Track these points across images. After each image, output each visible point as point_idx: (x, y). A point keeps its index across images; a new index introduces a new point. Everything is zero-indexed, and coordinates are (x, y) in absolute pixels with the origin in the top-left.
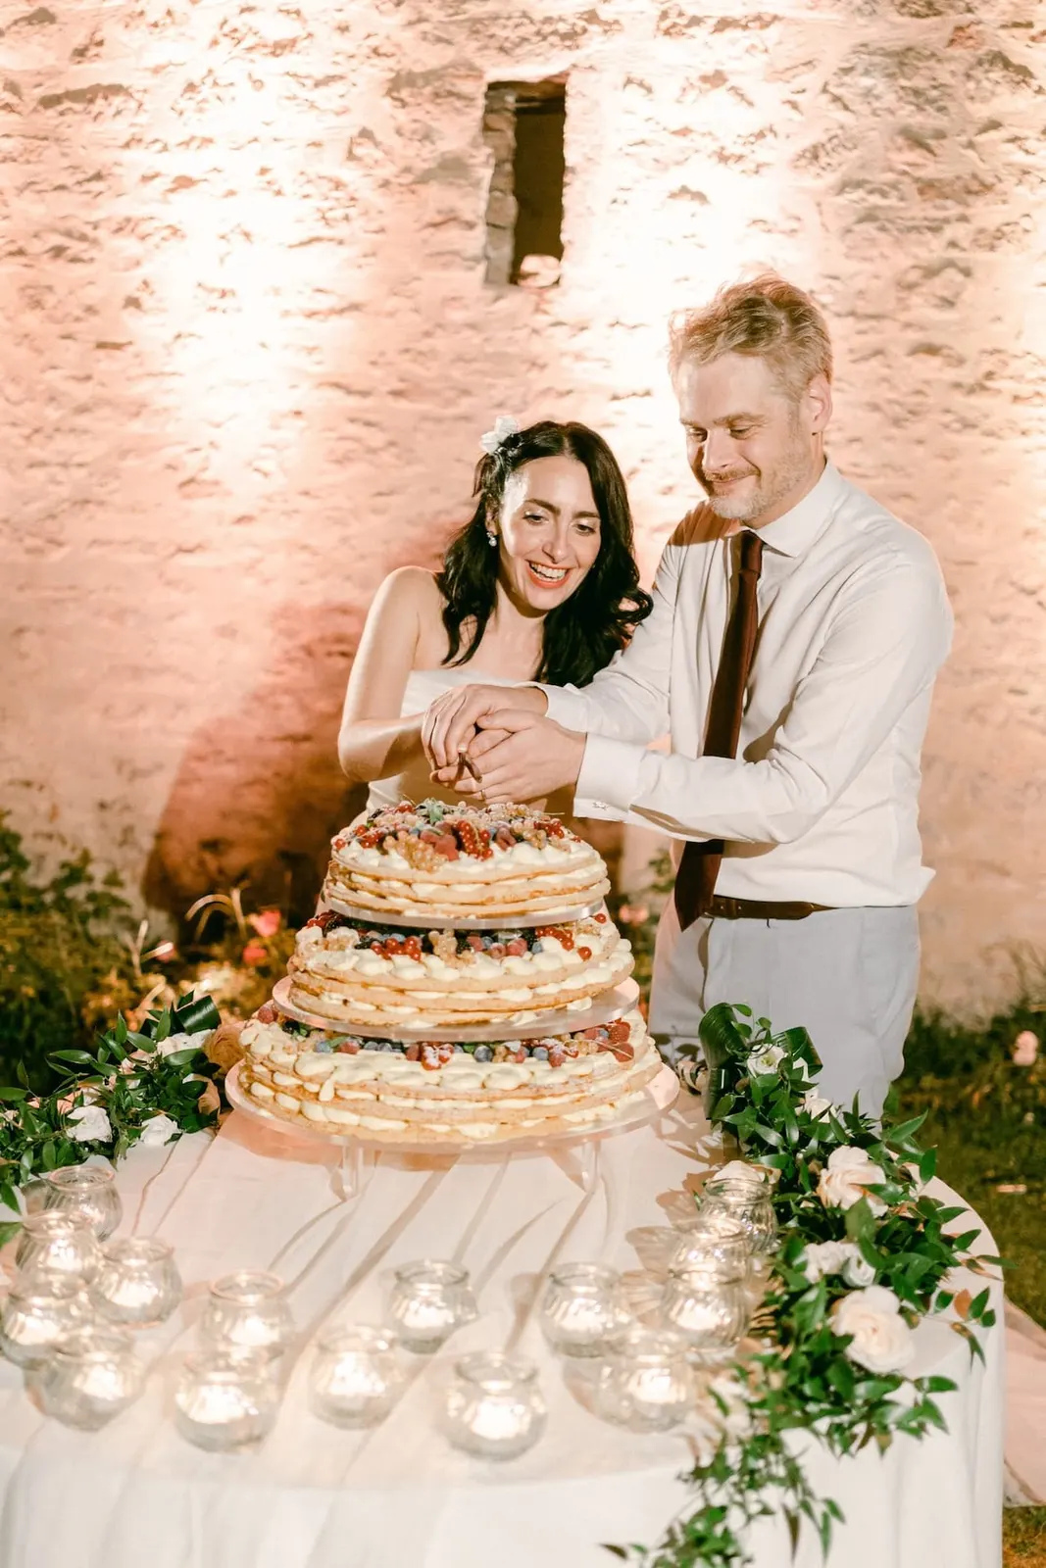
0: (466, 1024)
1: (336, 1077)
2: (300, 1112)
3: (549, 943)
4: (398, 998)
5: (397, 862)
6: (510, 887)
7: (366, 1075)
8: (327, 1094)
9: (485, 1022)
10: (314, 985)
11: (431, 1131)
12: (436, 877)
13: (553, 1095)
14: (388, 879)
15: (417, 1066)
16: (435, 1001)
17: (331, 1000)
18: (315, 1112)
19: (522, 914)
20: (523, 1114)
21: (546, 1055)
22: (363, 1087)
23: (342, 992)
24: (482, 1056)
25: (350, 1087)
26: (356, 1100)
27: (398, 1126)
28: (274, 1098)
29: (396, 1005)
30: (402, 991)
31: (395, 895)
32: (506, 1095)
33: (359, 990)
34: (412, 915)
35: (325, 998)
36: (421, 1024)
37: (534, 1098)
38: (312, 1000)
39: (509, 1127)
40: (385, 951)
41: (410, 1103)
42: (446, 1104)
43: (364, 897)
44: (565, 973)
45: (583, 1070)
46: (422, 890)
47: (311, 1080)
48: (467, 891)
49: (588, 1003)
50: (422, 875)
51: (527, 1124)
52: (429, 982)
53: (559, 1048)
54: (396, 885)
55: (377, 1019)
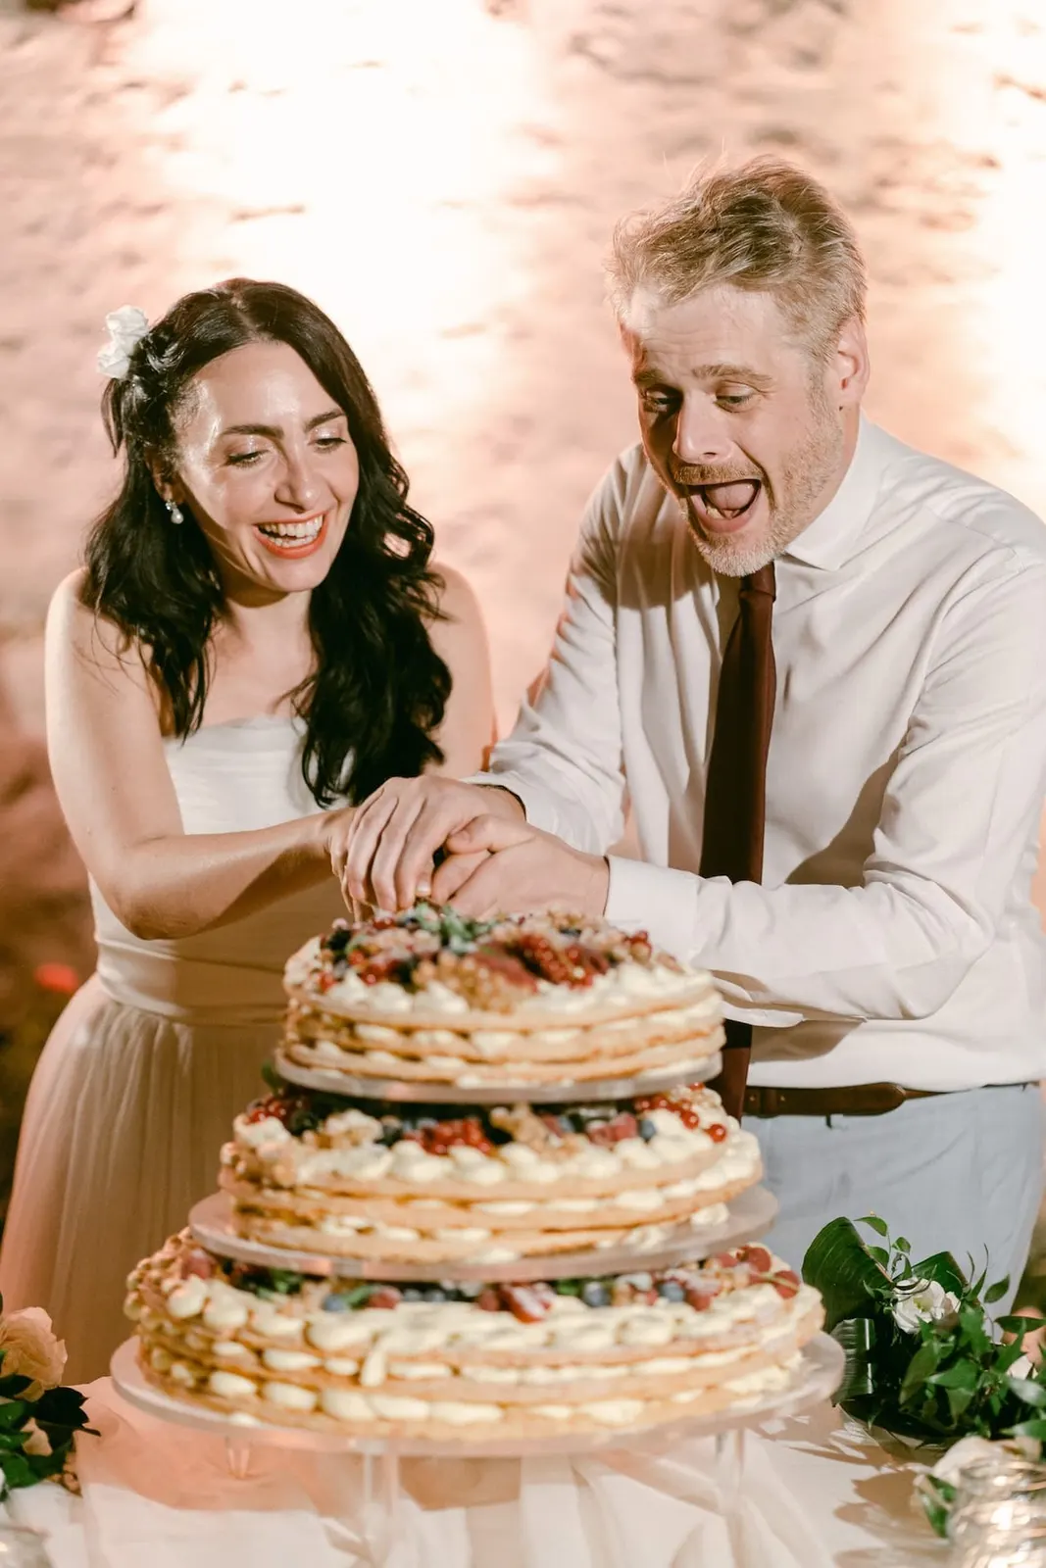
0: (565, 1252)
1: (388, 1344)
2: (318, 1409)
3: (663, 1120)
4: (459, 1215)
5: (443, 1001)
6: (622, 1032)
7: (434, 1339)
8: (373, 1374)
9: (588, 1248)
10: (305, 1208)
11: (545, 1418)
12: (515, 1021)
13: (720, 1351)
14: (432, 1029)
15: (506, 1320)
16: (524, 1217)
17: (339, 1230)
18: (351, 1405)
19: (627, 1075)
20: (680, 1381)
21: (679, 1294)
22: (433, 1356)
23: (361, 1214)
24: (595, 1299)
25: (413, 1359)
26: (426, 1380)
27: (491, 1414)
28: (259, 1394)
29: (459, 1227)
30: (464, 1204)
31: (442, 1054)
32: (658, 1352)
33: (390, 1208)
34: (471, 1082)
35: (330, 1228)
36: (500, 1257)
37: (693, 1355)
38: (303, 1234)
39: (656, 1404)
40: (433, 1144)
41: (511, 1376)
42: (568, 1374)
43: (381, 1061)
44: (698, 1165)
45: (743, 1312)
46: (491, 1043)
47: (340, 1354)
48: (559, 1041)
49: (722, 1213)
50: (492, 1019)
51: (684, 1397)
52: (516, 1187)
53: (697, 1281)
54: (444, 1038)
55: (426, 1252)
